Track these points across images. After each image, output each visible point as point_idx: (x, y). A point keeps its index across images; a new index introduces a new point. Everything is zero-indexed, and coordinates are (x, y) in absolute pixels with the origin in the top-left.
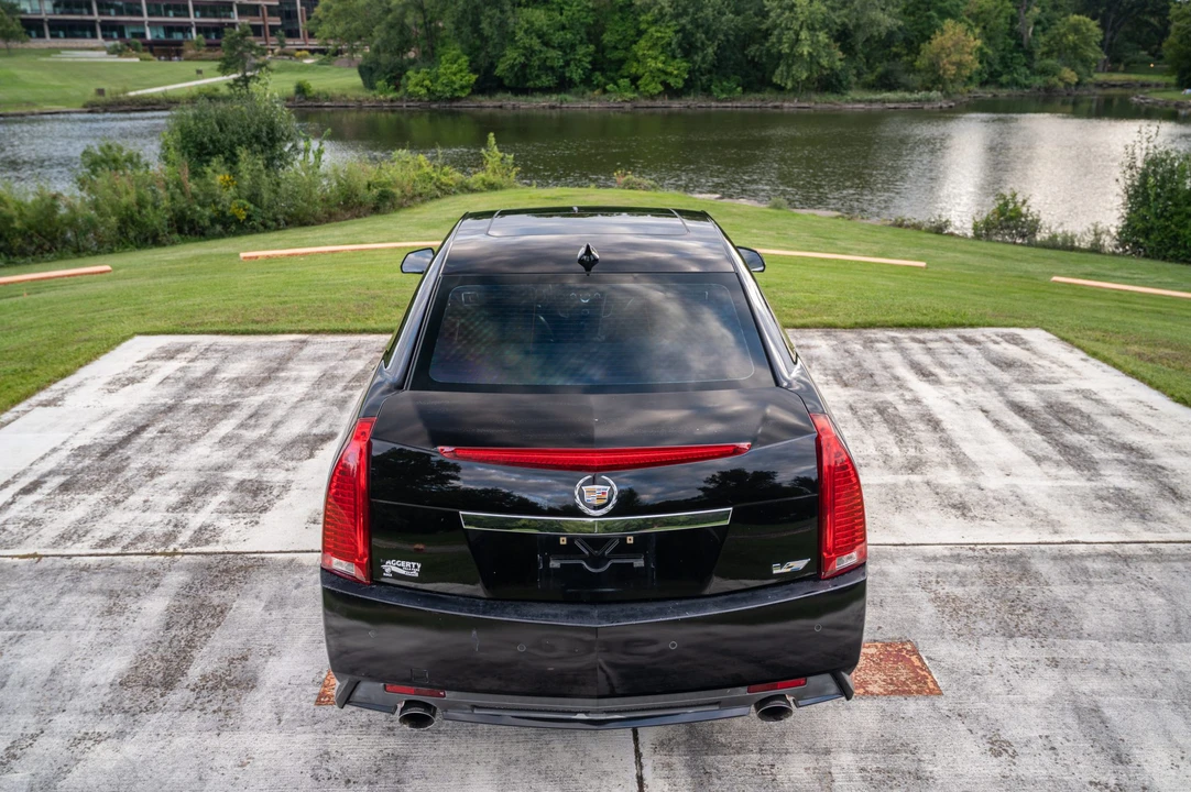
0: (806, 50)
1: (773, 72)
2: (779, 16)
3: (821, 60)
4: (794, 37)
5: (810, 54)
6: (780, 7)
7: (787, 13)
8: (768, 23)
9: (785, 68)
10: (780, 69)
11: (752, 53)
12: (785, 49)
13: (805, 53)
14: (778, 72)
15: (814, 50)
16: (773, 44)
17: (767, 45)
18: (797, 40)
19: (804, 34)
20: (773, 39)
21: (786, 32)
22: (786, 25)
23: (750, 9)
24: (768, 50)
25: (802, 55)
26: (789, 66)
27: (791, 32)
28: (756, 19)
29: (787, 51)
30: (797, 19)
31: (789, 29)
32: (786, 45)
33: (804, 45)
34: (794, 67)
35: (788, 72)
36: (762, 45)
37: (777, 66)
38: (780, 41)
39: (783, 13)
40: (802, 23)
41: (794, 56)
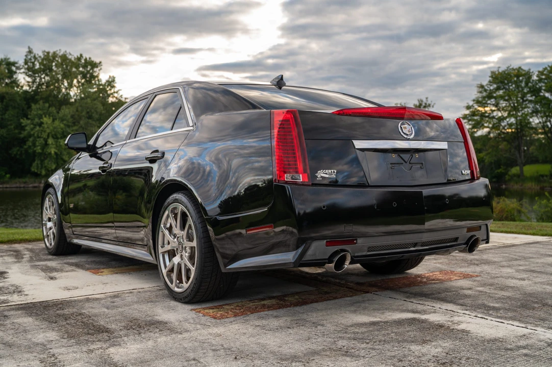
0: (53, 151)
1: (31, 165)
2: (32, 129)
3: (64, 157)
4: (44, 142)
5: (56, 153)
6: (33, 124)
7: (38, 128)
8: (25, 133)
9: (39, 162)
10: (36, 162)
11: (15, 153)
12: (38, 149)
13: (53, 152)
14: (34, 164)
15: (58, 150)
16: (30, 147)
17: (25, 147)
18: (46, 144)
19: (50, 141)
20: (29, 143)
21: (38, 140)
22: (38, 135)
23: (11, 125)
24: (26, 151)
25: (50, 154)
26: (42, 161)
27: (42, 139)
28: (17, 131)
29: (40, 151)
30: (45, 131)
31: (39, 137)
32: (39, 147)
33: (51, 148)
34: (46, 161)
35: (42, 165)
36: (21, 147)
37: (34, 161)
38: (34, 145)
39: (35, 128)
40: (49, 134)
41: (45, 154)
